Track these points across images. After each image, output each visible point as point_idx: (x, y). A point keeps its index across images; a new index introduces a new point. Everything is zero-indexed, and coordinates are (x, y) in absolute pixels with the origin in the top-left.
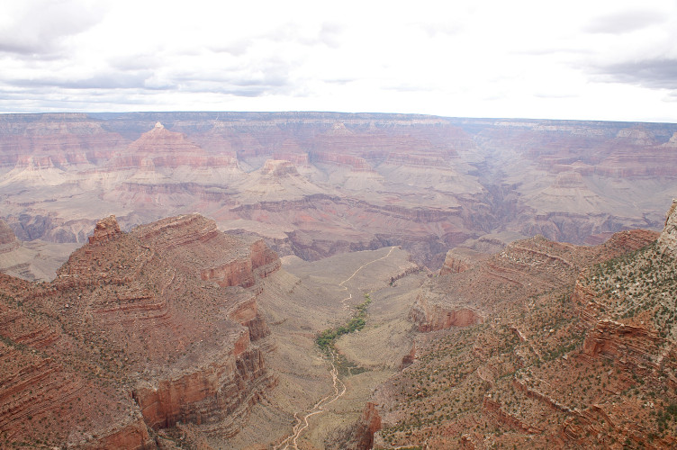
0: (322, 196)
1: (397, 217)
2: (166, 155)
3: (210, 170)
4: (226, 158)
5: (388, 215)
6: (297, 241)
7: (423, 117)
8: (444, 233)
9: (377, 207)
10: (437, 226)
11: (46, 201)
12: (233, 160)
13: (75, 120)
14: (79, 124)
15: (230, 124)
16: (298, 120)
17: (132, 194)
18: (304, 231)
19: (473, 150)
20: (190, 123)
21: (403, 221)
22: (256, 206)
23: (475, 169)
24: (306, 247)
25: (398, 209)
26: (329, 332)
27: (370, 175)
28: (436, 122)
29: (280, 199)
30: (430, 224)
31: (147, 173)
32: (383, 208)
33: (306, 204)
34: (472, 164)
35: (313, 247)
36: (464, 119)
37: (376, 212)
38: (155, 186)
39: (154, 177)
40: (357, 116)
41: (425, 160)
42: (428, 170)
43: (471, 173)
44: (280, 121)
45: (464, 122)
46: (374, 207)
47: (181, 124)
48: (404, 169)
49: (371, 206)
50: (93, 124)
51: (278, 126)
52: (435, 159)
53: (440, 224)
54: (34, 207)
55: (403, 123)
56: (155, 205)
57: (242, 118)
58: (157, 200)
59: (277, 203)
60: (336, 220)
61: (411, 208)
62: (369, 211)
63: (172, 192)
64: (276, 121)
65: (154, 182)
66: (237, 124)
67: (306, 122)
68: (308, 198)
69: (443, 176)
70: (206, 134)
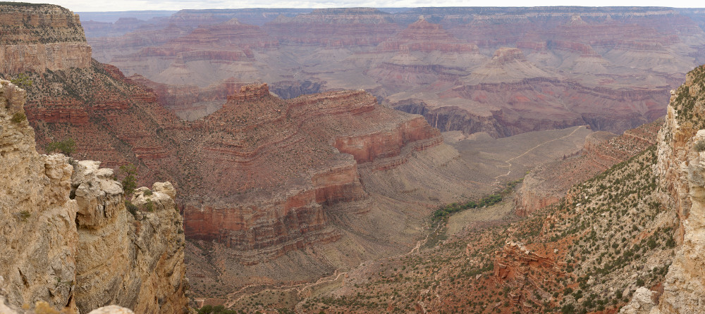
0: (542, 79)
1: (605, 97)
2: (423, 41)
3: (456, 55)
4: (470, 46)
5: (597, 95)
6: (503, 119)
7: (657, 9)
8: (648, 110)
9: (589, 89)
10: (641, 105)
11: (327, 73)
12: (476, 47)
13: (366, 13)
14: (368, 16)
15: (487, 17)
16: (548, 14)
17: (389, 71)
18: (516, 110)
19: (697, 35)
20: (457, 16)
21: (609, 101)
22: (477, 87)
23: (695, 51)
24: (509, 124)
25: (606, 90)
26: (454, 205)
27: (595, 60)
28: (668, 12)
29: (499, 82)
30: (635, 103)
31: (402, 56)
32: (594, 90)
33: (523, 86)
34: (694, 47)
35: (517, 124)
36: (695, 9)
37: (588, 93)
38: (406, 66)
39: (406, 59)
40: (599, 9)
41: (646, 46)
42: (649, 54)
43: (690, 55)
44: (532, 15)
45: (696, 12)
46: (586, 88)
47: (450, 17)
48: (629, 54)
49: (583, 88)
50: (378, 16)
51: (529, 18)
52: (655, 44)
53: (644, 103)
54: (315, 76)
55: (638, 14)
56: (403, 82)
57: (503, 12)
58: (406, 79)
59: (496, 85)
60: (551, 100)
61: (616, 88)
62: (581, 92)
63: (420, 72)
64: (528, 15)
65: (406, 63)
66: (493, 17)
67: (554, 15)
68: (526, 81)
69: (661, 59)
70: (466, 25)
